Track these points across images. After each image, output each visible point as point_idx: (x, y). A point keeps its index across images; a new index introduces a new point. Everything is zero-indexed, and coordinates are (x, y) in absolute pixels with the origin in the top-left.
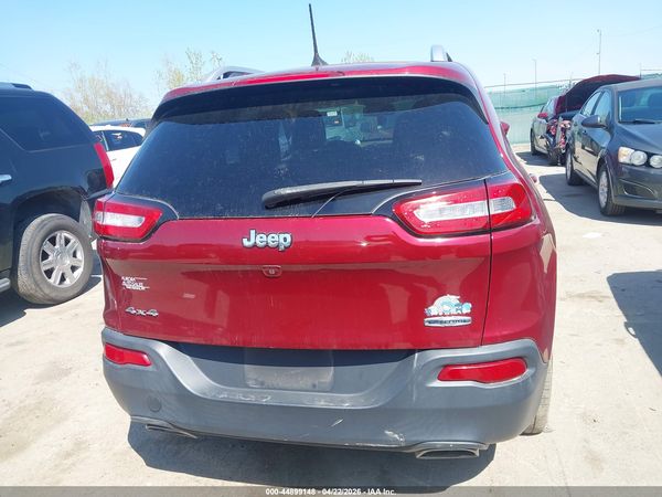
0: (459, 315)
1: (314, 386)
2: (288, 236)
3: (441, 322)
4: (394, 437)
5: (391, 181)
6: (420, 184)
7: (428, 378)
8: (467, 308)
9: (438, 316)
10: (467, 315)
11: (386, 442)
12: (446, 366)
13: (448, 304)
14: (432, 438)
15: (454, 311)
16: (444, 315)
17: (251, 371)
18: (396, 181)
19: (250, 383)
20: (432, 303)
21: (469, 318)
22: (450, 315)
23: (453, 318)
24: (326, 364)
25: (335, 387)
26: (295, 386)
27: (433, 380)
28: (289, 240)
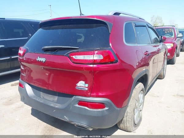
0: (84, 87)
1: (53, 100)
2: (45, 59)
3: (80, 88)
4: (66, 118)
5: (70, 47)
6: (78, 49)
7: (75, 104)
8: (87, 85)
9: (79, 86)
10: (87, 87)
11: (65, 119)
12: (80, 101)
13: (82, 84)
14: (75, 121)
15: (83, 86)
16: (81, 87)
17: (42, 94)
18: (72, 47)
19: (41, 97)
20: (78, 83)
21: (87, 88)
22: (82, 87)
23: (83, 88)
24: (56, 95)
25: (58, 102)
26: (49, 100)
27: (76, 104)
28: (45, 60)
